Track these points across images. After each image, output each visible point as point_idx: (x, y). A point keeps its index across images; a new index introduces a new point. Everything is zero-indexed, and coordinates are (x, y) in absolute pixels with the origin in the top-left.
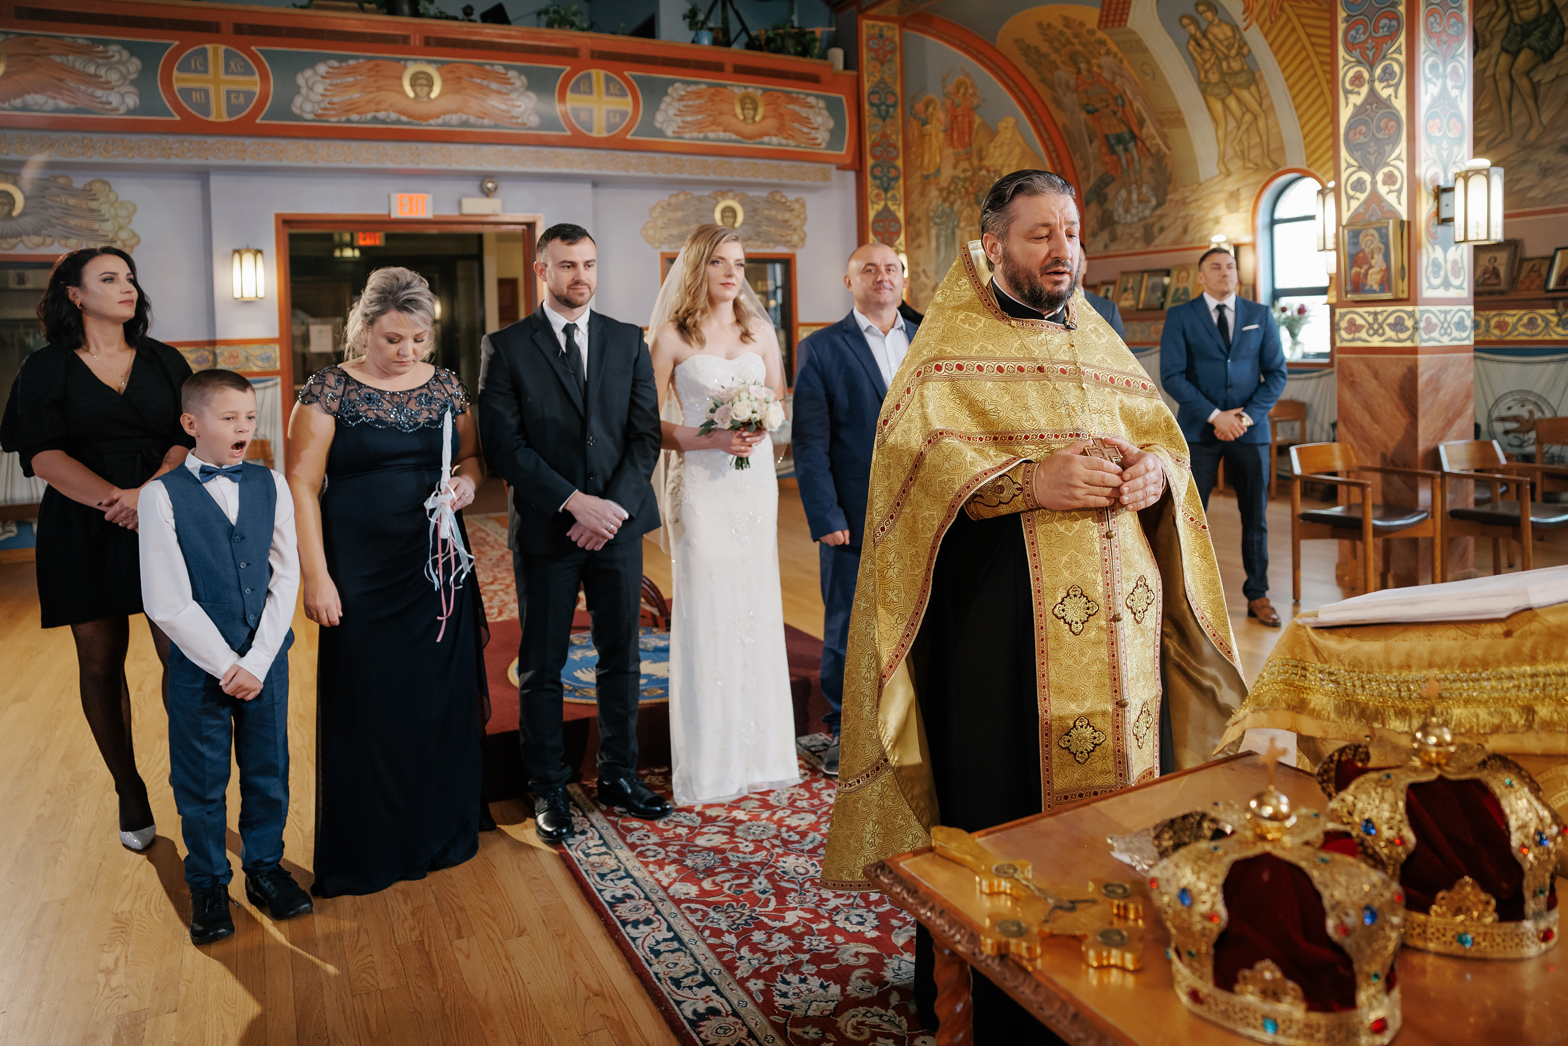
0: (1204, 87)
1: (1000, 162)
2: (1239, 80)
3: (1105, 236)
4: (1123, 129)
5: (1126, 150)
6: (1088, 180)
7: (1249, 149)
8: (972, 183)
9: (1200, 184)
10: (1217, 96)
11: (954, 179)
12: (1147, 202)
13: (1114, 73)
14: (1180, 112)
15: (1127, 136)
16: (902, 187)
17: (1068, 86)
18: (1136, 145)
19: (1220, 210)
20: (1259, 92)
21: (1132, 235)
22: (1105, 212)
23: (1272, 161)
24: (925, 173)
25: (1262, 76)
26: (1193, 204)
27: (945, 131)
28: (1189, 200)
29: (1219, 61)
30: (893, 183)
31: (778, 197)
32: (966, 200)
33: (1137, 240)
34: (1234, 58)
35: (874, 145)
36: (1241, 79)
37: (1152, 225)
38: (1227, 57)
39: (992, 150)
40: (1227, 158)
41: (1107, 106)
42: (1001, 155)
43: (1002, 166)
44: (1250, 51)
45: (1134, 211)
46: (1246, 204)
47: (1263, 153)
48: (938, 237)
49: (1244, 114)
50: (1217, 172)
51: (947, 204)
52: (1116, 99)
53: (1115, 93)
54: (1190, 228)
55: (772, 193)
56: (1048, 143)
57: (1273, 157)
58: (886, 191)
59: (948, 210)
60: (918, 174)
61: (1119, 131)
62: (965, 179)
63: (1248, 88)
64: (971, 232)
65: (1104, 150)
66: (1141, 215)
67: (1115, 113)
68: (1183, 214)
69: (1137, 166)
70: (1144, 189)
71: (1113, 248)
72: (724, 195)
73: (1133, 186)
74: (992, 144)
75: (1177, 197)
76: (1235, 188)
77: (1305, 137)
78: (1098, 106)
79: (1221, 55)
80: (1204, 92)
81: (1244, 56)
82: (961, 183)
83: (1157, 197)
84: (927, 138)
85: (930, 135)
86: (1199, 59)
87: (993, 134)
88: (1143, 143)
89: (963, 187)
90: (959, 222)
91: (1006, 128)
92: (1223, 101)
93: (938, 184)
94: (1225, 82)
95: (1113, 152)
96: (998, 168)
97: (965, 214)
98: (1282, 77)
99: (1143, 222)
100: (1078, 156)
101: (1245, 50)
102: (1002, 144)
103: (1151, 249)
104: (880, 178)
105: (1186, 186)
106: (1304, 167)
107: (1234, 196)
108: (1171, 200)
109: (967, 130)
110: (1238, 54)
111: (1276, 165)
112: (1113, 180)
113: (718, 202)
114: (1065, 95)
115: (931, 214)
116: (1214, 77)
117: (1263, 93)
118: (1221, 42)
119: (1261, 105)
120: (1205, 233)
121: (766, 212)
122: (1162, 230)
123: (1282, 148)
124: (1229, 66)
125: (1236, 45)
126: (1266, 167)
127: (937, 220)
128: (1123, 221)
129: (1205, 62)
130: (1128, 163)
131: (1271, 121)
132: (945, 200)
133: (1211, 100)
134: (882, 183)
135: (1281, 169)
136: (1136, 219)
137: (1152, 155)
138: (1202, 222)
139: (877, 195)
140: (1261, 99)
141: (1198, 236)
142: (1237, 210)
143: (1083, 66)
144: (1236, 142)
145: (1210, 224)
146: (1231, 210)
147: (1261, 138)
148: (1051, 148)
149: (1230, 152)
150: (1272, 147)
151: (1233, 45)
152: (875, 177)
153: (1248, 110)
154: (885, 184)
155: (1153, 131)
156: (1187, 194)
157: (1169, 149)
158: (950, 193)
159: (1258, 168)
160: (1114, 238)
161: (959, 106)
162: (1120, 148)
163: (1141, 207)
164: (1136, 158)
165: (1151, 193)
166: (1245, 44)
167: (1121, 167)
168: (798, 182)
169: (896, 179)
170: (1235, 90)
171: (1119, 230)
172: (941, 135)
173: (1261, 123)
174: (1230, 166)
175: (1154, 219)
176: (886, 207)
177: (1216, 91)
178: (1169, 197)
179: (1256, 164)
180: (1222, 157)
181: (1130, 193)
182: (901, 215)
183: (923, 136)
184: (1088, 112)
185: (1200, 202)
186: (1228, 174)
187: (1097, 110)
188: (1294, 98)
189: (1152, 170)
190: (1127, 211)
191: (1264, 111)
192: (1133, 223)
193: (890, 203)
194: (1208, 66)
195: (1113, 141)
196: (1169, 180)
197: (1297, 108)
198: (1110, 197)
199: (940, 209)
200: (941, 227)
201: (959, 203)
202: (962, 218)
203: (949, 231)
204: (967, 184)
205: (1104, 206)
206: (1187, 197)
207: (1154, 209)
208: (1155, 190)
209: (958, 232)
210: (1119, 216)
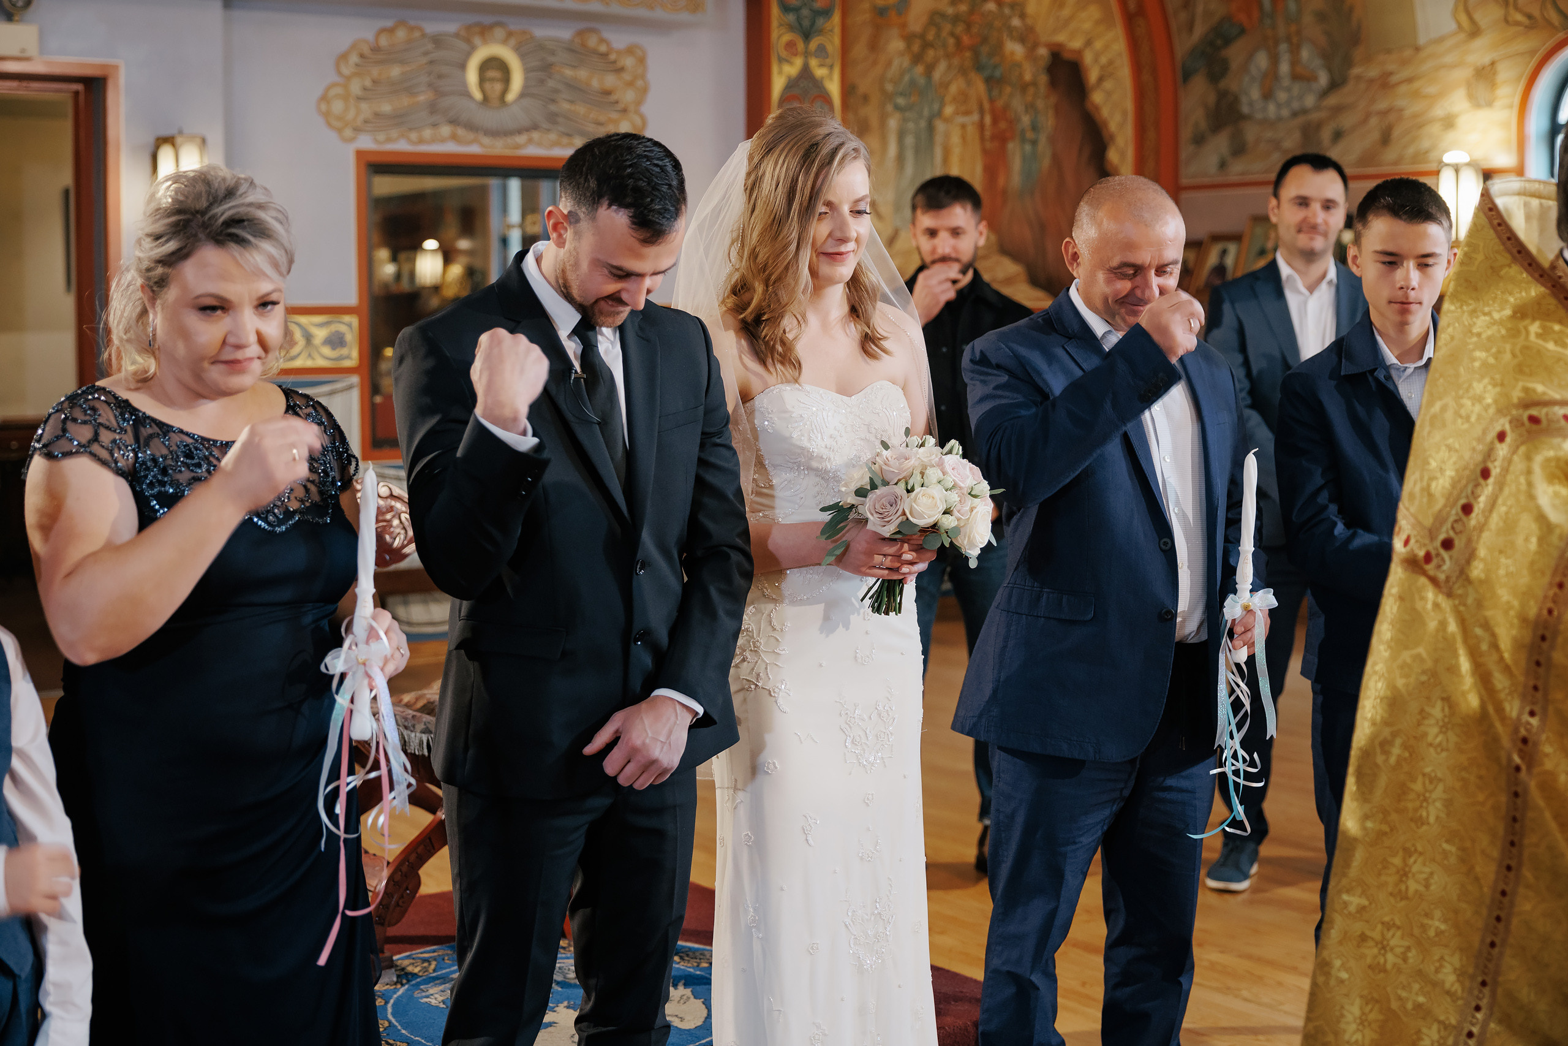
3: (1220, 143)
6: (1191, 30)
8: (969, 26)
9: (1418, 49)
11: (935, 18)
12: (1311, 78)
16: (837, 30)
19: (1457, 102)
21: (1277, 144)
22: (1222, 95)
26: (1403, 88)
28: (1394, 79)
30: (820, 21)
31: (592, 42)
32: (956, 61)
37: (1319, 126)
45: (1282, 96)
46: (1507, 92)
48: (901, 136)
50: (1453, 26)
51: (920, 69)
54: (1396, 133)
55: (580, 33)
58: (807, 36)
59: (922, 81)
60: (865, 5)
62: (956, 19)
64: (963, 127)
66: (1296, 105)
68: (1382, 105)
70: (1305, 54)
71: (1238, 169)
72: (484, 31)
73: (1283, 47)
75: (1373, 72)
76: (1486, 60)
82: (947, 27)
83: (1330, 70)
89: (952, 34)
90: (942, 105)
93: (904, 26)
97: (953, 89)
99: (1301, 120)
104: (796, 10)
105: (1389, 51)
107: (1485, 75)
108: (1359, 78)
112: (1242, 31)
113: (473, 48)
115: (889, 87)
120: (1425, 144)
121: (568, 72)
122: (1338, 135)
126: (1549, 23)
127: (901, 101)
128: (1259, 116)
132: (917, 59)
134: (799, 20)
136: (1285, 113)
138: (1419, 123)
139: (790, 45)
141: (1411, 151)
142: (1489, 104)
145: (1435, 129)
146: (1476, 103)
152: (786, 8)
154: (806, 23)
156: (1390, 67)
158: (926, 45)
159: (1532, 24)
160: (1239, 149)
163: (1296, 88)
165: (1317, 62)
168: (642, 12)
169: (827, 13)
171: (1251, 132)
174: (1477, 16)
175: (1322, 115)
176: (806, 72)
178: (1356, 71)
181: (1275, 60)
182: (834, 88)
185: (1416, 85)
186: (1475, 32)
189: (1321, 17)
190: (1268, 95)
192: (1280, 119)
193: (813, 63)
196: (1355, 39)
198: (1234, 65)
199: (907, 78)
200: (908, 114)
201: (942, 66)
202: (948, 99)
203: (923, 124)
204: (960, 29)
205: (1223, 84)
206: (1391, 74)
207: (1325, 93)
208: (1327, 57)
209: (940, 126)
210: (1251, 104)
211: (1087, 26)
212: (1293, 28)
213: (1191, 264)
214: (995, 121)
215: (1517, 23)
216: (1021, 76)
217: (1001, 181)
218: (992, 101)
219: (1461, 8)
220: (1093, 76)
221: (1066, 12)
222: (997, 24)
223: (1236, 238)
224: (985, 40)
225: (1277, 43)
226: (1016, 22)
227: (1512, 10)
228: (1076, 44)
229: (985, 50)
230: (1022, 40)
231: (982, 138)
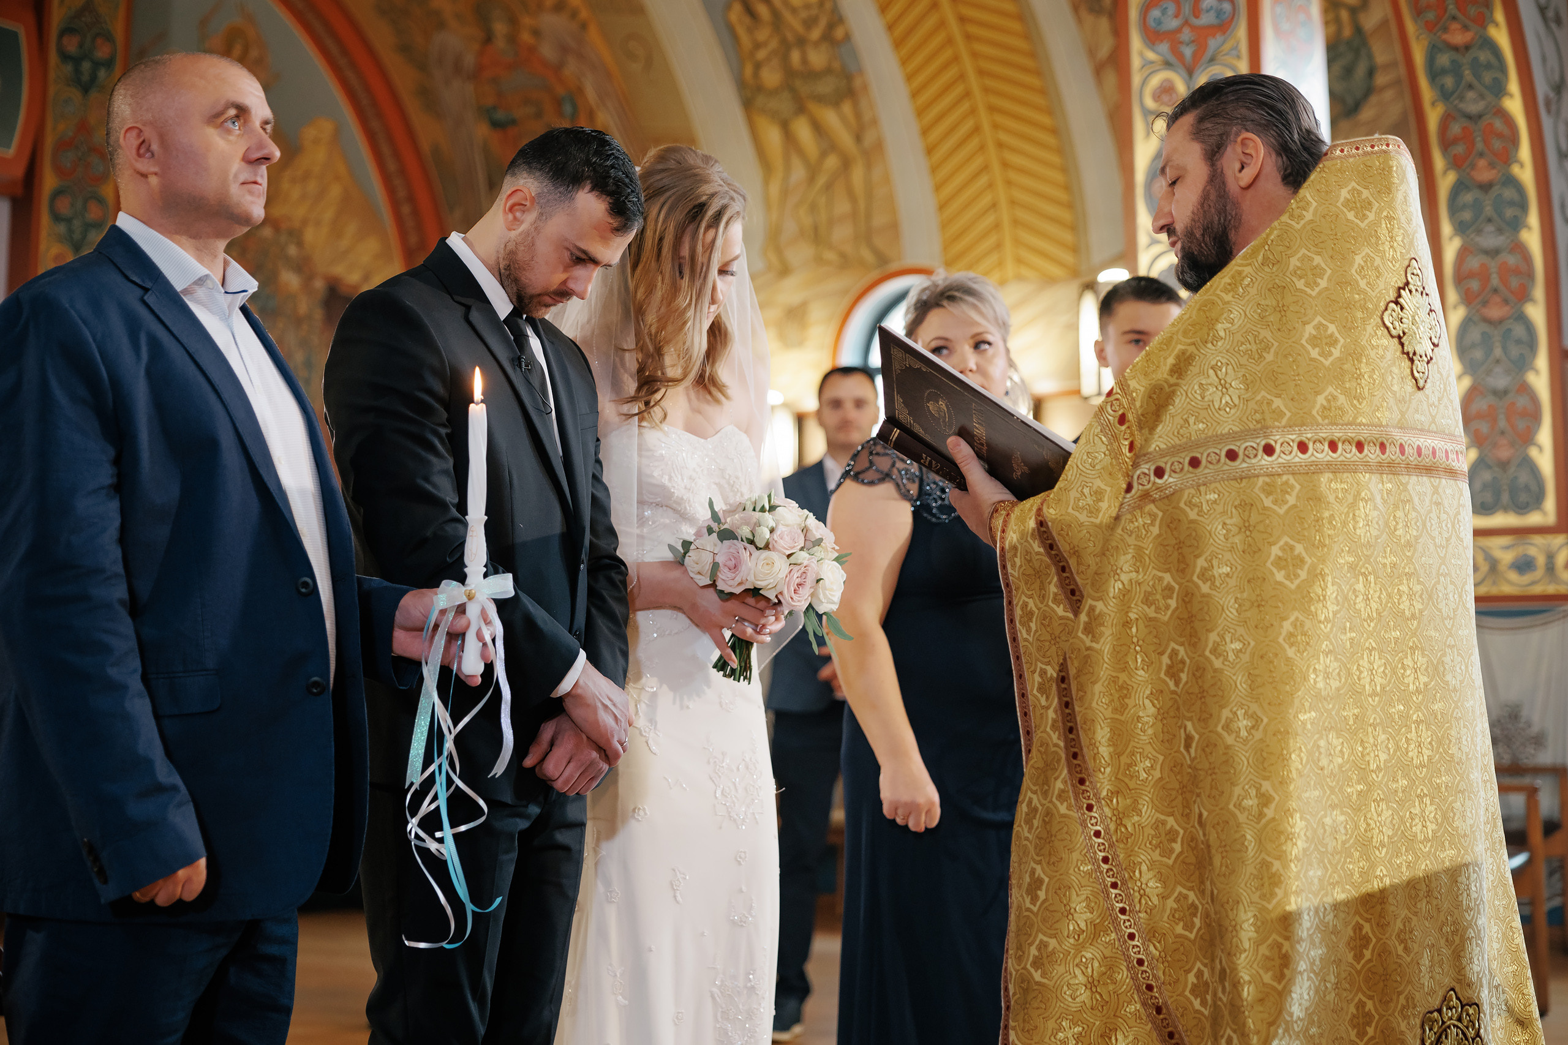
1: (303, 212)
13: (564, 49)
17: (458, 68)
20: (858, 115)
25: (865, 87)
29: (785, 48)
34: (816, 44)
35: (63, 145)
36: (826, 87)
38: (801, 42)
41: (539, 115)
42: (302, 198)
44: (847, 37)
46: (819, 333)
49: (824, 155)
52: (558, 103)
56: (397, 181)
58: (77, 249)
76: (798, 299)
77: (942, 207)
79: (790, 36)
80: (748, 105)
87: (292, 151)
91: (316, 141)
92: (785, 127)
94: (793, 90)
96: (299, 224)
98: (905, 91)
101: (839, 33)
102: (308, 175)
104: (68, 221)
106: (938, 265)
107: (796, 315)
111: (882, 259)
114: (448, 83)
116: (771, 77)
118: (794, 11)
119: (858, 138)
123: (894, 228)
124: (804, 60)
125: (823, 22)
129: (757, 46)
134: (70, 231)
135: (894, 266)
142: (800, 343)
143: (500, 28)
146: (787, 342)
148: (402, 194)
149: (790, 227)
152: (57, 218)
154: (77, 236)
159: (845, 263)
170: (812, 107)
173: (858, 175)
179: (843, 256)
184: (496, 125)
186: (785, 271)
187: (513, 122)
188: (925, 132)
194: (761, 54)
197: (930, 151)
211: (368, 258)
216: (296, 308)
221: (344, 244)
222: (277, 251)
226: (296, 250)
228: (354, 278)
230: (298, 270)
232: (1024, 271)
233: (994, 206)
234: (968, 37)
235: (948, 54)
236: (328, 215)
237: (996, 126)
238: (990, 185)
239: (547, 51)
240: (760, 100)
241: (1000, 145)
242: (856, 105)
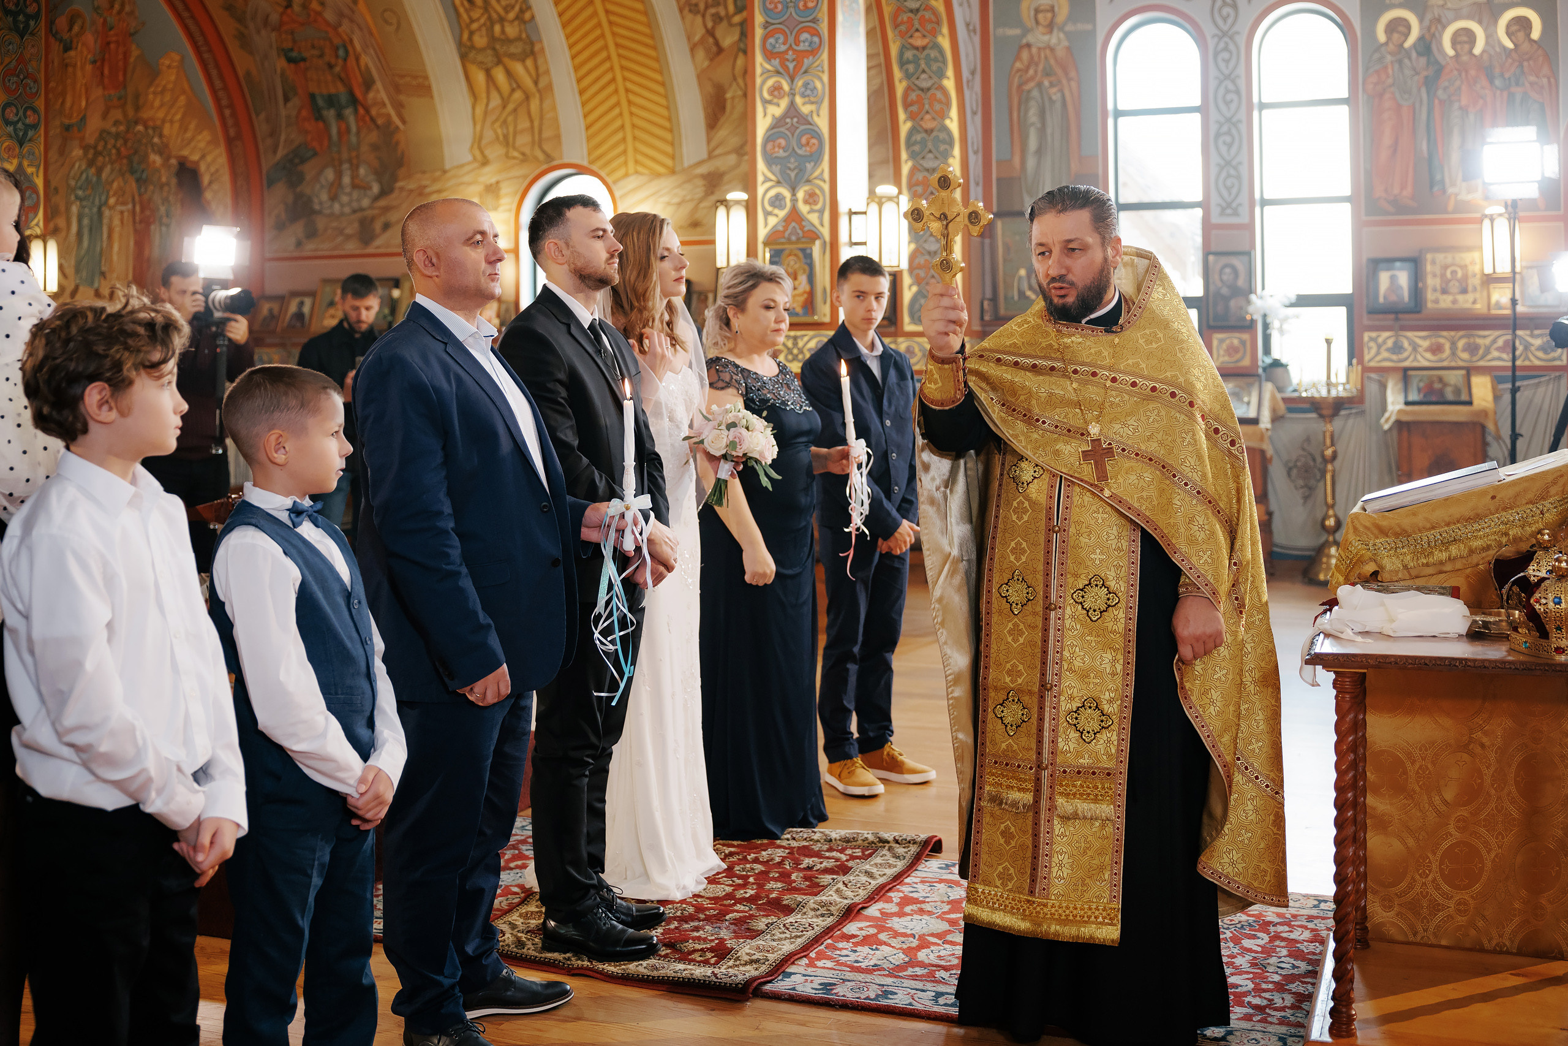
0: (466, 52)
1: (161, 114)
2: (513, 49)
3: (297, 229)
4: (341, 89)
5: (340, 116)
6: (275, 152)
7: (515, 133)
8: (126, 142)
9: (445, 172)
10: (480, 64)
11: (103, 134)
13: (341, 15)
14: (426, 78)
15: (344, 99)
16: (42, 140)
17: (266, 22)
18: (356, 111)
20: (537, 68)
21: (341, 231)
22: (299, 197)
23: (544, 152)
24: (67, 122)
25: (542, 49)
27: (94, 62)
28: (428, 190)
29: (491, 22)
30: (30, 133)
32: (117, 166)
33: (349, 237)
34: (512, 22)
35: (9, 73)
36: (516, 49)
37: (373, 219)
38: (502, 20)
39: (151, 97)
40: (484, 142)
41: (321, 56)
42: (162, 105)
43: (164, 121)
44: (533, 17)
45: (345, 199)
46: (507, 202)
47: (533, 142)
48: (80, 219)
49: (513, 90)
50: (470, 158)
51: (93, 170)
52: (337, 49)
53: (337, 41)
56: (221, 94)
57: (546, 147)
58: (21, 143)
59: (94, 179)
60: (57, 123)
61: (333, 91)
62: (117, 136)
63: (523, 61)
64: (122, 213)
65: (304, 113)
66: (355, 205)
67: (331, 66)
69: (354, 139)
70: (362, 171)
73: (346, 166)
74: (152, 89)
75: (412, 185)
76: (493, 180)
77: (588, 128)
78: (305, 54)
79: (494, 16)
80: (463, 57)
81: (525, 22)
82: (112, 141)
83: (381, 183)
84: (70, 69)
85: (75, 66)
86: (465, 16)
87: (154, 74)
88: (367, 111)
89: (114, 146)
90: (108, 197)
91: (169, 67)
92: (488, 73)
93: (82, 139)
94: (494, 49)
95: (319, 116)
96: (158, 123)
97: (115, 185)
98: (567, 55)
99: (359, 215)
100: (262, 116)
101: (527, 16)
102: (163, 92)
103: (370, 250)
104: (15, 124)
105: (424, 172)
106: (585, 163)
107: (492, 190)
108: (402, 189)
109: (121, 64)
110: (517, 18)
111: (549, 157)
112: (315, 154)
114: (258, 32)
115: (72, 183)
116: (480, 41)
117: (541, 70)
119: (536, 83)
122: (386, 226)
123: (558, 137)
124: (503, 31)
125: (517, 8)
126: (536, 158)
127: (80, 193)
129: (472, 21)
130: (339, 133)
131: (547, 104)
132: (91, 163)
133: (474, 69)
134: (15, 130)
135: (556, 164)
136: (347, 210)
137: (378, 127)
139: (9, 149)
140: (538, 75)
144: (497, 124)
147: (532, 121)
148: (224, 102)
149: (489, 135)
150: (545, 134)
151: (513, 7)
152: (7, 122)
153: (519, 87)
154: (21, 134)
155: (383, 95)
156: (424, 183)
157: (404, 122)
158: (97, 154)
159: (525, 158)
160: (312, 233)
161: (111, 29)
162: (330, 114)
163: (355, 194)
164: (354, 129)
165: (371, 177)
166: (529, 8)
167: (330, 137)
169: (35, 127)
170: (506, 60)
171: (321, 223)
172: (89, 68)
173: (534, 104)
174: (487, 152)
175: (376, 212)
177: (480, 58)
178: (399, 184)
179: (523, 154)
180: (478, 142)
181: (339, 175)
182: (39, 182)
183: (65, 66)
184: (290, 60)
186: (485, 162)
187: (304, 60)
188: (579, 81)
189: (375, 147)
190: (334, 198)
191: (539, 91)
192: (342, 214)
193: (25, 163)
194: (475, 26)
195: (320, 102)
196: (400, 163)
197: (581, 93)
198: (308, 177)
199: (84, 176)
200: (84, 203)
201: (107, 170)
202: (111, 193)
203: (95, 210)
204: (120, 143)
205: (298, 189)
206: (425, 187)
207: (376, 198)
208: (379, 174)
209: (107, 213)
210: (321, 203)
211: (202, 145)
212: (354, 154)
213: (276, 311)
214: (142, 210)
215: (514, 158)
216: (160, 178)
217: (146, 253)
218: (140, 195)
219: (476, 146)
220: (206, 180)
221: (189, 135)
222: (144, 141)
223: (312, 294)
224: (136, 152)
225: (341, 163)
226: (156, 140)
227: (511, 150)
228: (195, 157)
229: (136, 159)
230: (161, 153)
231: (134, 222)
232: (640, 169)
233: (622, 127)
234: (611, 23)
235: (598, 32)
236: (178, 117)
237: (625, 79)
238: (621, 114)
239: (329, 16)
240: (472, 55)
241: (627, 90)
242: (535, 61)
